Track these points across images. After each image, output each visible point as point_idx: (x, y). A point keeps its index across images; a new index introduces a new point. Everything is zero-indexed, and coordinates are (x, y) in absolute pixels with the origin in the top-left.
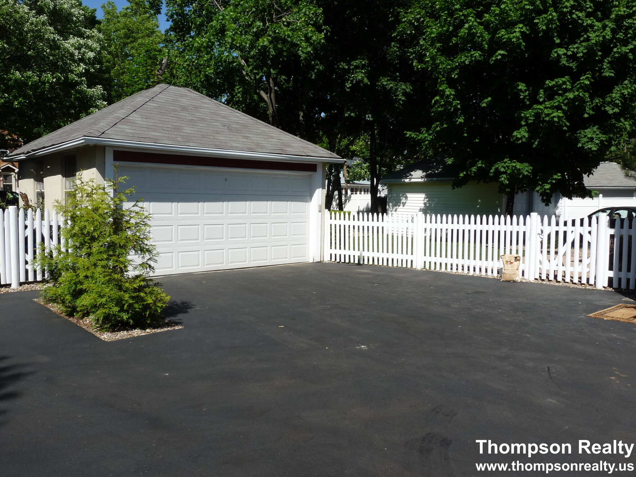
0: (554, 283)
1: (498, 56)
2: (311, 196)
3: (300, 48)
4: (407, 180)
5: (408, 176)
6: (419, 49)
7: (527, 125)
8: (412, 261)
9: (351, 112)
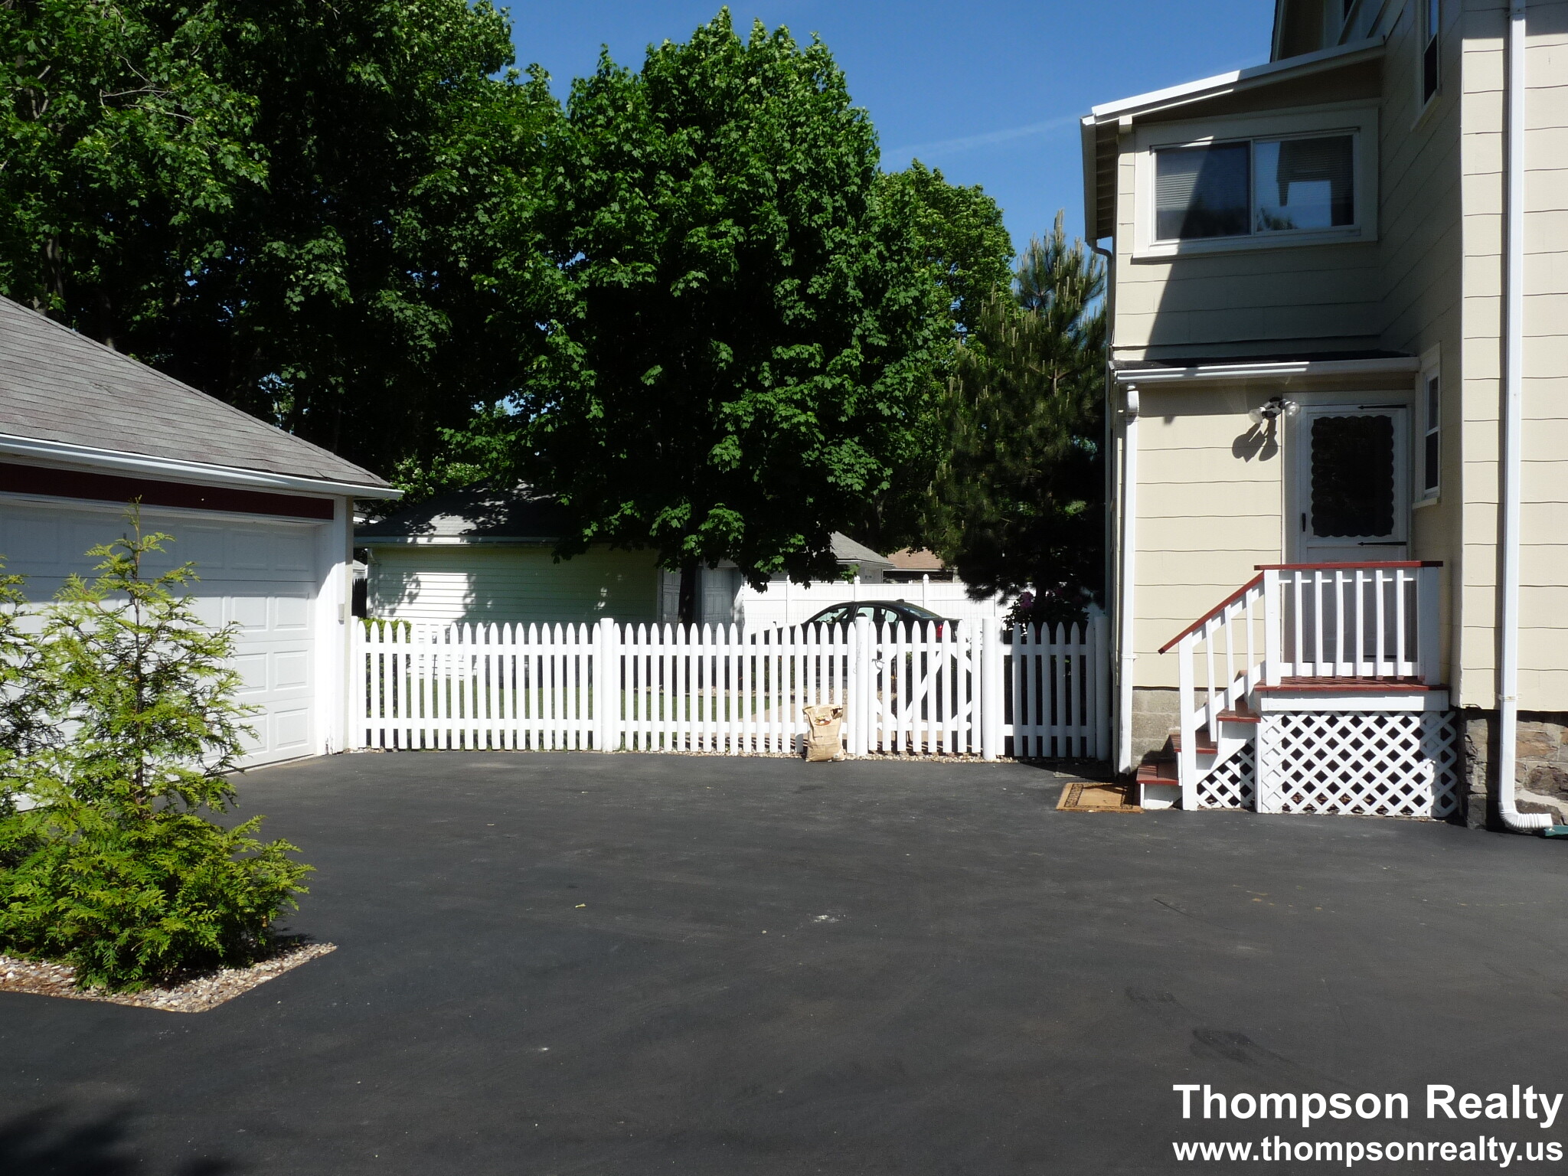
0: (905, 757)
1: (690, 281)
2: (318, 582)
3: (203, 193)
4: (422, 541)
5: (427, 530)
6: (476, 233)
7: (739, 432)
8: (590, 734)
9: (298, 369)
